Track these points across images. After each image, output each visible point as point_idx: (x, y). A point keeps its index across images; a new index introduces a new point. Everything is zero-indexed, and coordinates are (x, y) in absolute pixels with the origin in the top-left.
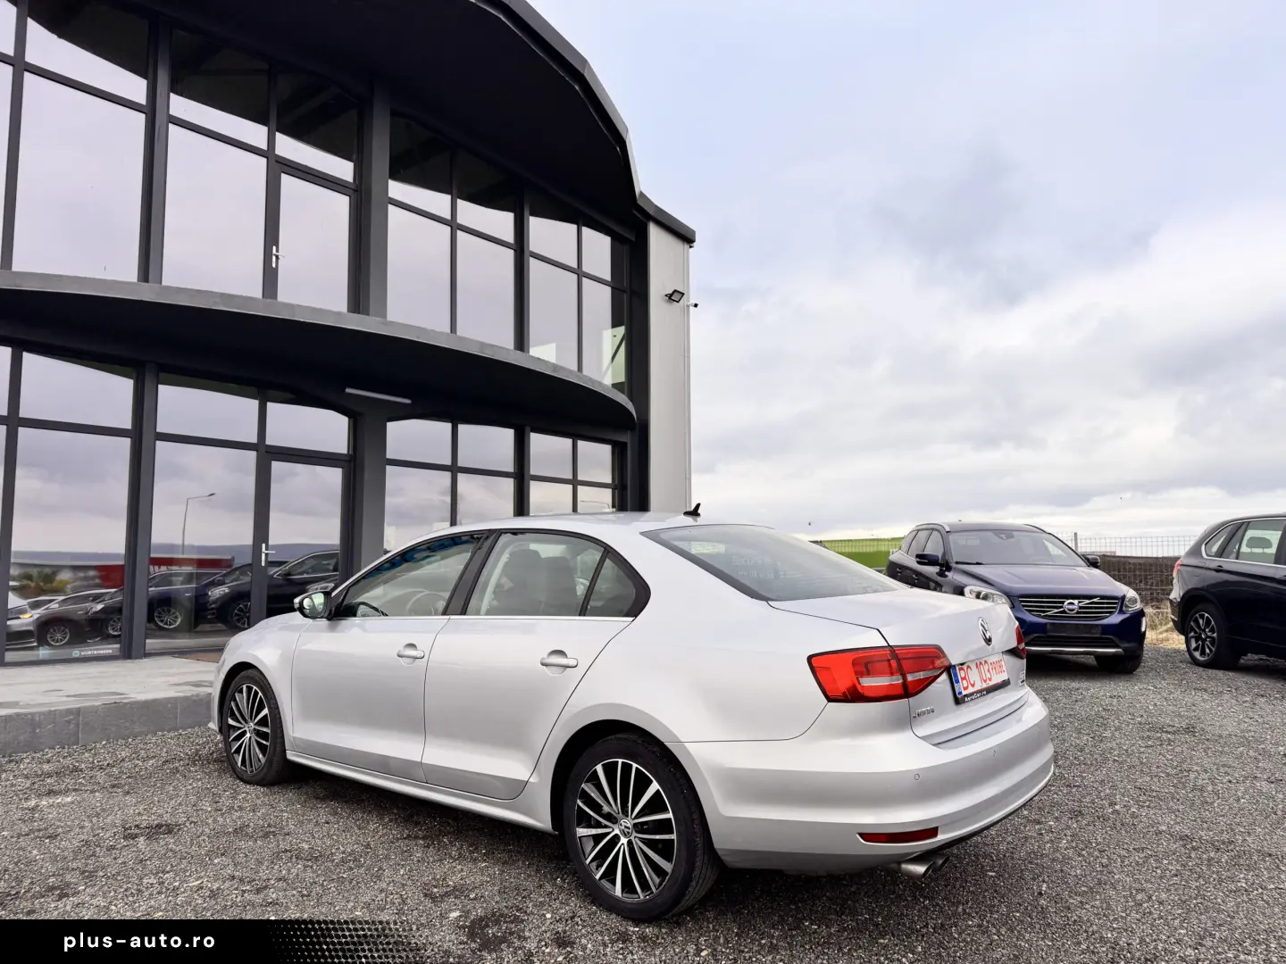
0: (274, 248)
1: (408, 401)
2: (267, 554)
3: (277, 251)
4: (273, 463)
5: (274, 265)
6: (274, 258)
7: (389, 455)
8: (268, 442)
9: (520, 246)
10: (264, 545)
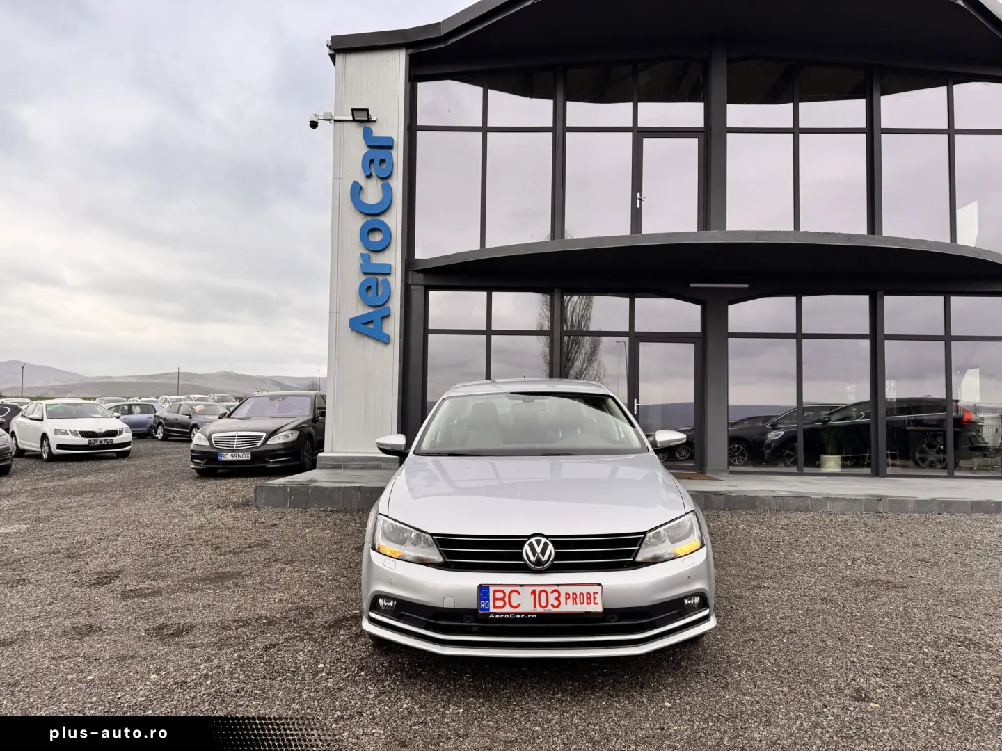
0: (639, 194)
1: (746, 286)
2: (638, 406)
3: (641, 195)
4: (641, 344)
5: (638, 206)
6: (638, 201)
7: (730, 331)
8: (636, 330)
9: (872, 131)
10: (635, 400)
